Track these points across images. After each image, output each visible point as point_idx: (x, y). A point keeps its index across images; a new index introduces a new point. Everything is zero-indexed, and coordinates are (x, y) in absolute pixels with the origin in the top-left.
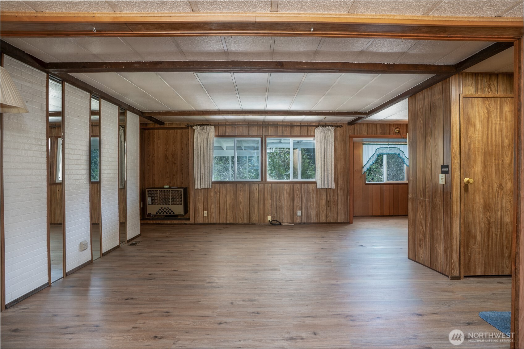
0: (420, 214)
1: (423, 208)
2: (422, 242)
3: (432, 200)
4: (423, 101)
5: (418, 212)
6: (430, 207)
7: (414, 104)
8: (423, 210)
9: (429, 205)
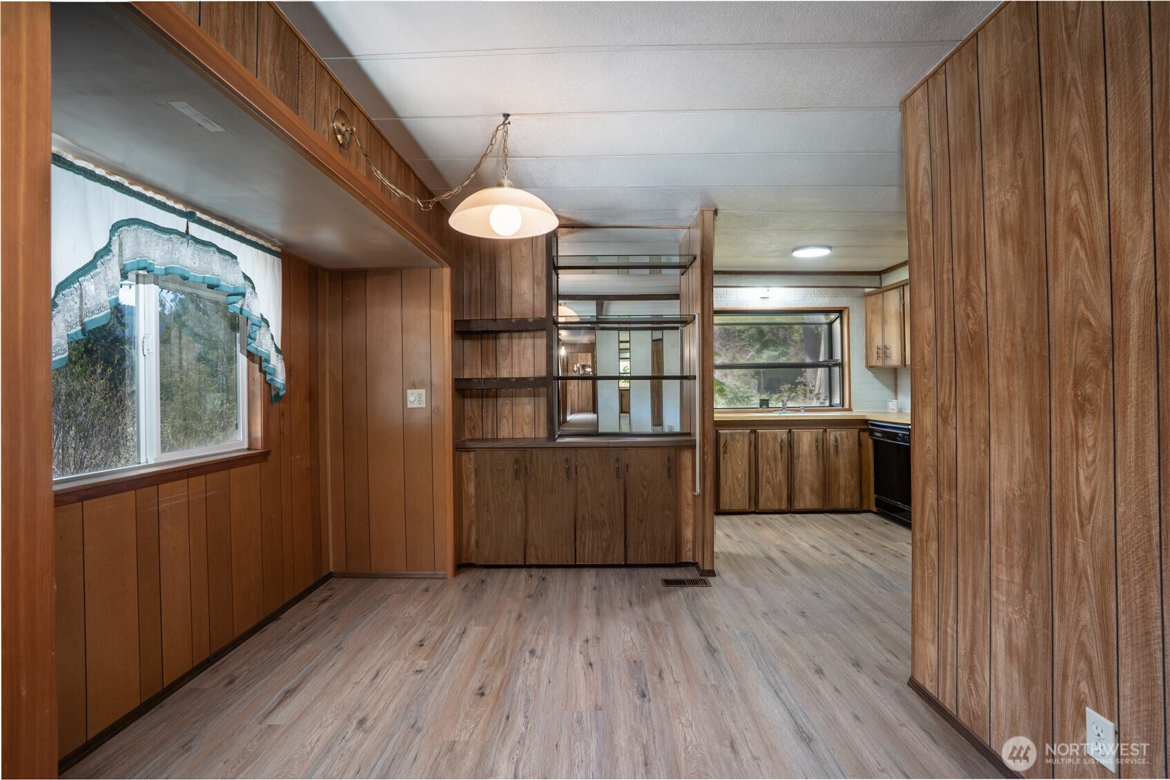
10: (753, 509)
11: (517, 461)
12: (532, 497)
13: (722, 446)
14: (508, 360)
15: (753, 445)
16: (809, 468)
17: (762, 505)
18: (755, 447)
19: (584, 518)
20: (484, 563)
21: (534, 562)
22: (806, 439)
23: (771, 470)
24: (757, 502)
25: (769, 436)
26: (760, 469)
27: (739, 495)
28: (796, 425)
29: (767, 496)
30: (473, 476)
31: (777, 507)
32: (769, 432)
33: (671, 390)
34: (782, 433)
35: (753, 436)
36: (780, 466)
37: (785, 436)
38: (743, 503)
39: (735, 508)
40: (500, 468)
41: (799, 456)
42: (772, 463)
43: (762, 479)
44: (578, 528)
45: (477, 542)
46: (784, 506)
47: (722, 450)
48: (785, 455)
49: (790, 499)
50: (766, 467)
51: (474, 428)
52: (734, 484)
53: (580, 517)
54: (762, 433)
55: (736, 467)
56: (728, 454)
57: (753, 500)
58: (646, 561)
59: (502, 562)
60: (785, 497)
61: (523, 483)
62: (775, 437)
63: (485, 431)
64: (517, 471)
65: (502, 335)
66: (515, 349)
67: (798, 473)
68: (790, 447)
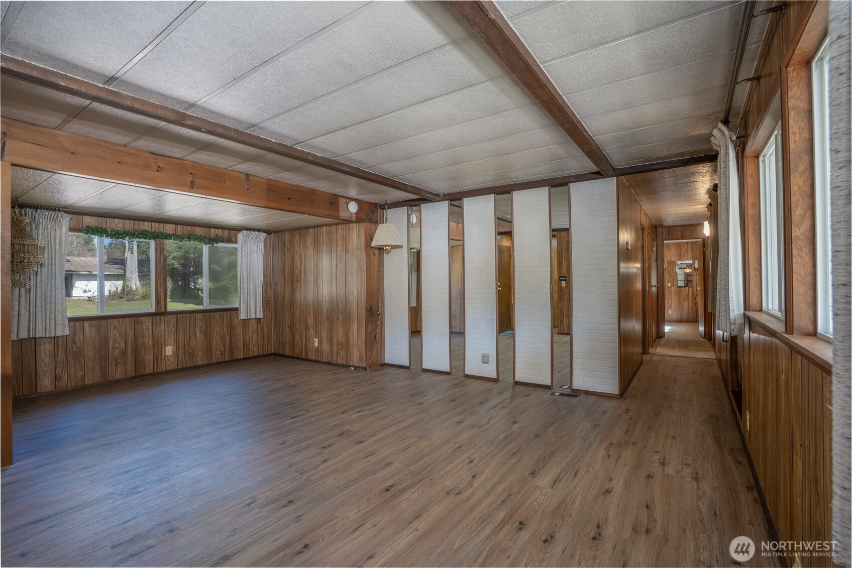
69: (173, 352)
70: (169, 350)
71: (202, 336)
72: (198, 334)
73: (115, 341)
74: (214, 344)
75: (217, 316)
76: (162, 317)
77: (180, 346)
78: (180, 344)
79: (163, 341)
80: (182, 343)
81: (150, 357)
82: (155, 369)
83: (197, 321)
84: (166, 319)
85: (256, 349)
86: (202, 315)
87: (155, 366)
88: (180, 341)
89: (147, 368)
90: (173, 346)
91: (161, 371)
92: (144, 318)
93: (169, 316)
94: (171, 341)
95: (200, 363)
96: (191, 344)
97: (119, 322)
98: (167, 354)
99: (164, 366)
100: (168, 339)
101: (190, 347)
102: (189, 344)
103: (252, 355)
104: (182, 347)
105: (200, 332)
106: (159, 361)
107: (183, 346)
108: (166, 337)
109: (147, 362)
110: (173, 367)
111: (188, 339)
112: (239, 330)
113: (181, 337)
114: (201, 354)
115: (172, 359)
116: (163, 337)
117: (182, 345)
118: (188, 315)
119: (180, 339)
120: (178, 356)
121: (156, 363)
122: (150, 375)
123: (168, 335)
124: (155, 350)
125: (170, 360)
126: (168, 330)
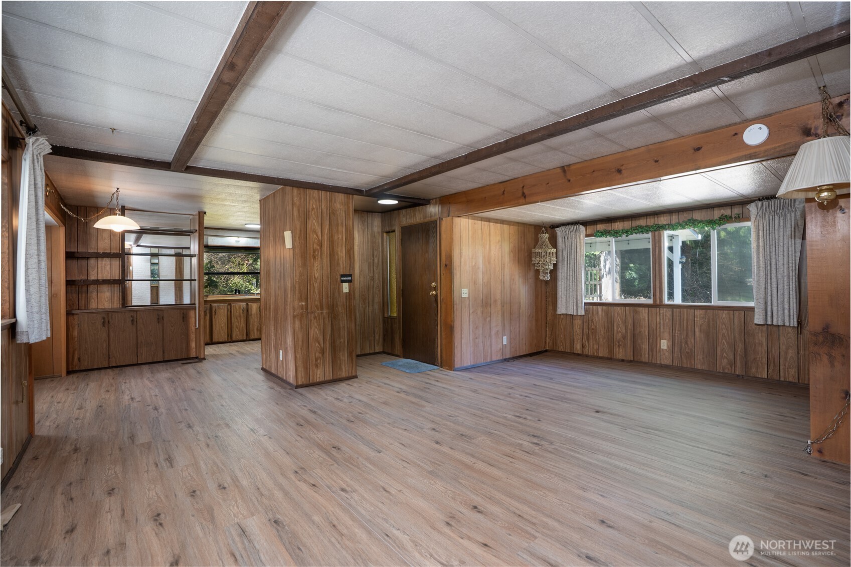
0: (314, 330)
1: (320, 322)
2: (319, 361)
3: (333, 310)
4: (319, 202)
5: (311, 328)
6: (330, 319)
7: (302, 199)
8: (320, 324)
9: (329, 316)
10: (230, 341)
11: (104, 318)
12: (112, 334)
13: (213, 311)
14: (96, 271)
15: (229, 311)
16: (256, 320)
17: (234, 338)
18: (230, 311)
19: (141, 342)
20: (84, 369)
21: (114, 365)
22: (254, 307)
23: (238, 322)
24: (231, 337)
25: (237, 306)
26: (233, 322)
27: (223, 335)
28: (250, 301)
29: (236, 334)
30: (76, 327)
31: (241, 339)
32: (237, 305)
33: (186, 286)
34: (243, 305)
35: (229, 306)
36: (242, 320)
37: (245, 306)
38: (225, 338)
39: (221, 340)
40: (93, 322)
41: (251, 314)
42: (239, 319)
43: (234, 326)
44: (139, 346)
45: (79, 359)
46: (245, 338)
47: (213, 313)
48: (245, 315)
49: (248, 334)
50: (236, 320)
51: (73, 304)
52: (220, 330)
53: (139, 341)
54: (233, 305)
55: (220, 322)
56: (217, 316)
57: (230, 336)
58: (174, 358)
59: (95, 367)
60: (245, 333)
61: (107, 329)
62: (240, 307)
63: (80, 305)
64: (104, 323)
65: (91, 259)
66: (99, 265)
67: (251, 323)
68: (247, 311)
69: (668, 347)
70: (664, 344)
71: (703, 336)
72: (697, 334)
73: (618, 325)
74: (719, 349)
75: (724, 316)
76: (658, 309)
77: (676, 343)
78: (676, 341)
79: (658, 334)
80: (678, 340)
81: (645, 347)
82: (650, 359)
83: (697, 318)
84: (661, 312)
85: (793, 371)
86: (702, 312)
87: (651, 357)
88: (676, 337)
89: (643, 356)
90: (668, 341)
91: (656, 362)
92: (641, 308)
93: (665, 309)
94: (666, 335)
95: (699, 367)
96: (689, 343)
97: (621, 310)
98: (662, 348)
99: (658, 359)
100: (663, 332)
101: (688, 346)
102: (686, 343)
103: (785, 377)
104: (678, 343)
105: (700, 331)
106: (655, 353)
107: (680, 343)
108: (662, 330)
109: (643, 351)
110: (668, 362)
111: (685, 337)
112: (761, 338)
113: (678, 333)
114: (701, 357)
115: (667, 354)
116: (658, 330)
117: (678, 341)
118: (685, 310)
119: (676, 334)
120: (673, 352)
121: (651, 353)
122: (645, 363)
123: (664, 329)
124: (651, 341)
125: (664, 354)
126: (664, 324)
